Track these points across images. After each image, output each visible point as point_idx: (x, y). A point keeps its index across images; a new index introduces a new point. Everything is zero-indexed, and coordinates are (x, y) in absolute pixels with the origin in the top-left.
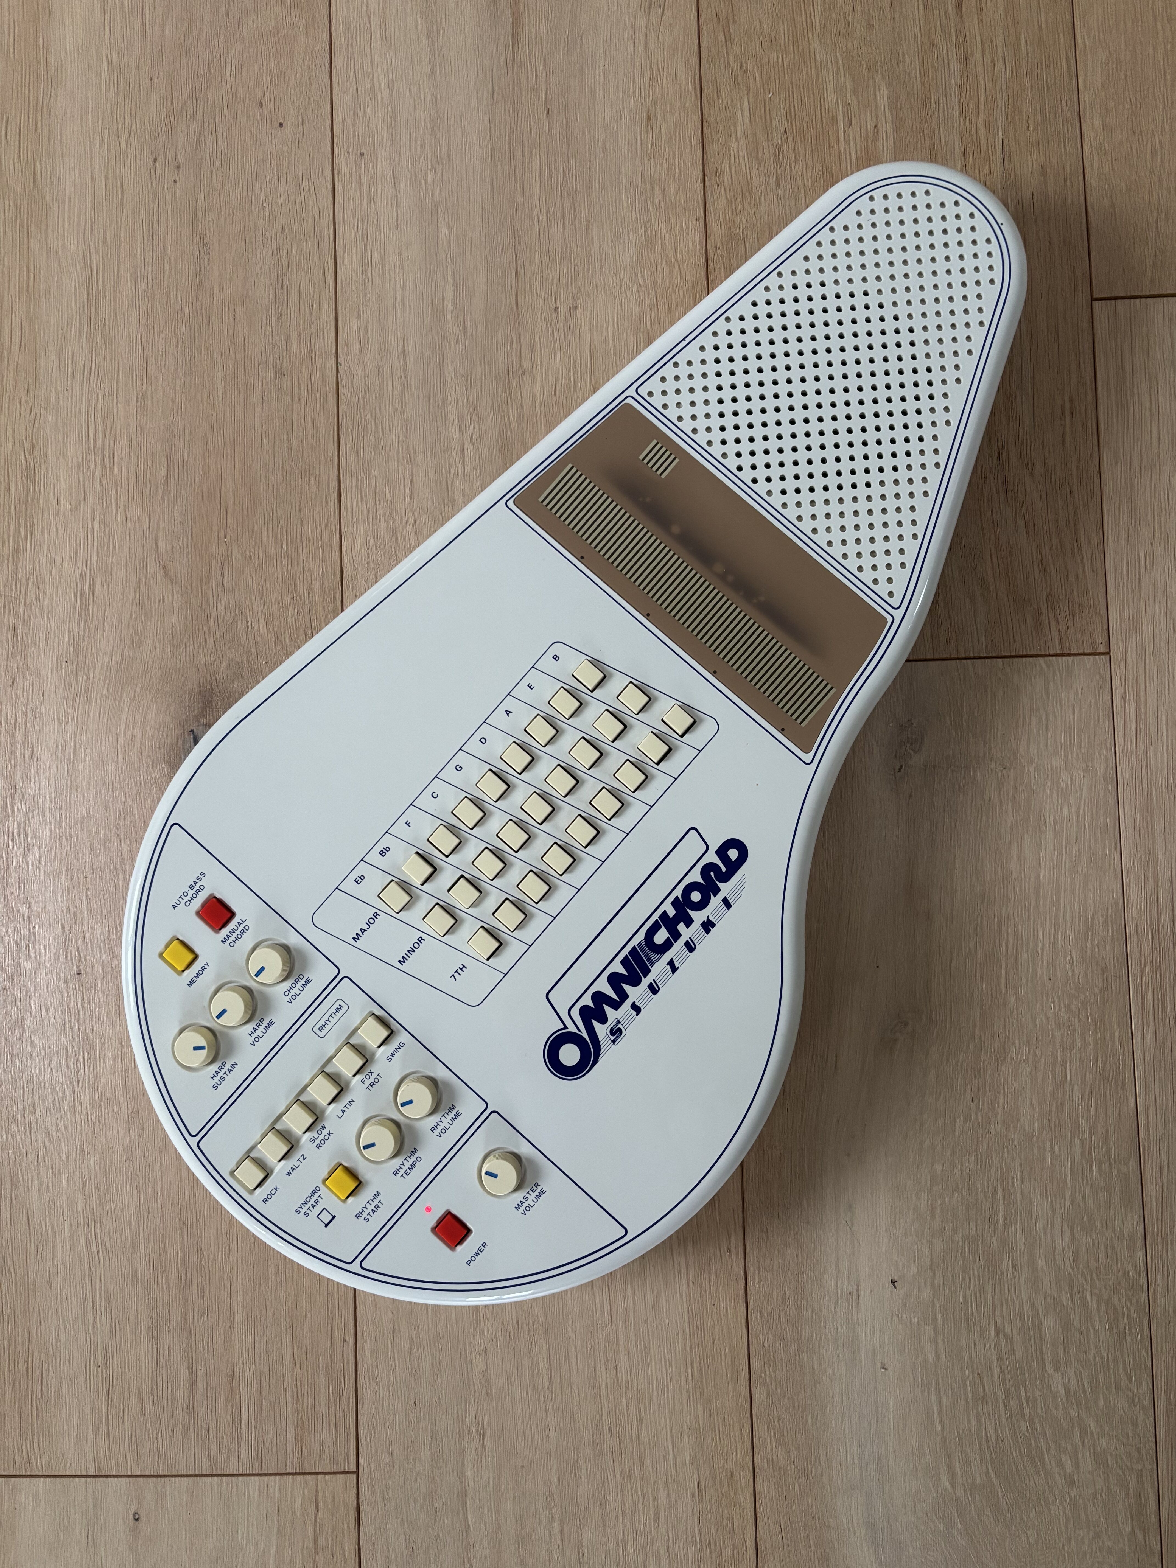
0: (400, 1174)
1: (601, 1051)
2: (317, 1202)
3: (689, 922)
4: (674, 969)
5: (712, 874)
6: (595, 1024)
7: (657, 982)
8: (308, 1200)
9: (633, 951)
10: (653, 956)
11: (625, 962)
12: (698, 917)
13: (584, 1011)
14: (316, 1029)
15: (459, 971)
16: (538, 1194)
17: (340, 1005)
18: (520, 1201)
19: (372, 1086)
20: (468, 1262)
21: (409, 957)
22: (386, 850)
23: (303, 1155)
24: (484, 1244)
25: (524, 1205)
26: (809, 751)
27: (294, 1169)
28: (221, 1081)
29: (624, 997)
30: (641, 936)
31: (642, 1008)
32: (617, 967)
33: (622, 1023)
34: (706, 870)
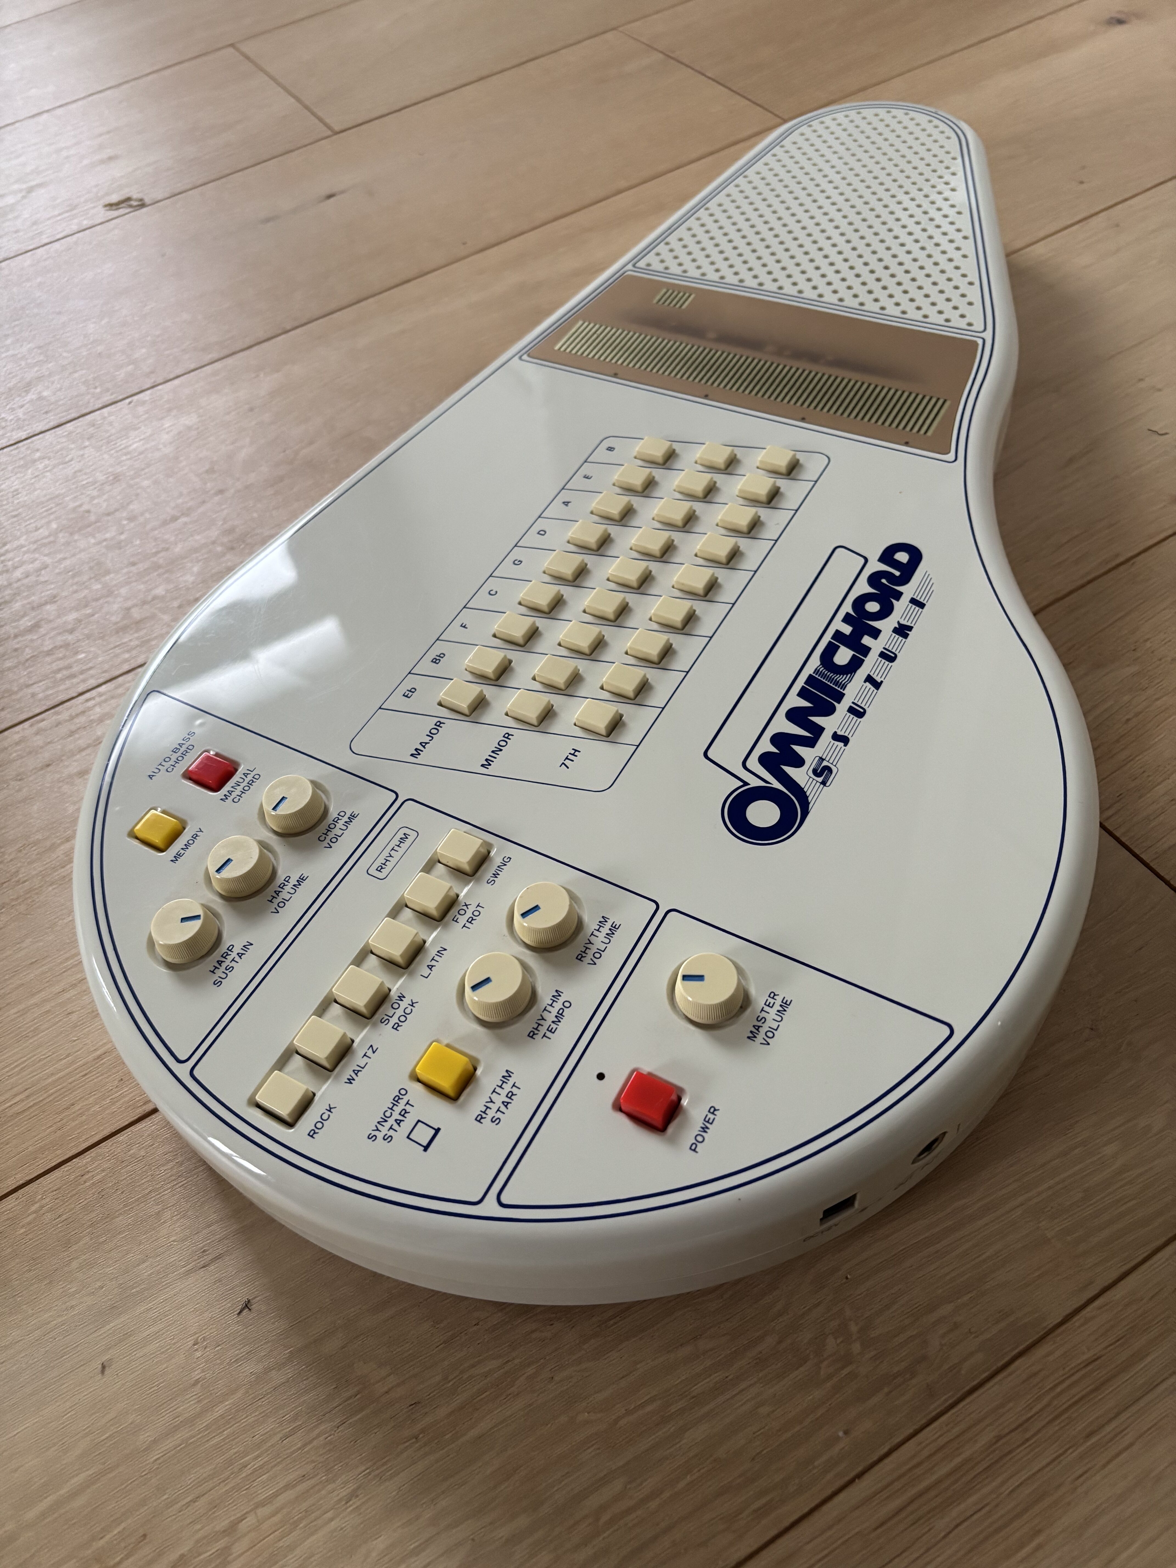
0: (541, 1034)
1: (810, 799)
2: (404, 1113)
3: (875, 633)
4: (877, 685)
5: (884, 581)
6: (789, 770)
7: (859, 703)
8: (388, 1114)
9: (811, 680)
10: (842, 678)
11: (802, 694)
12: (886, 626)
13: (765, 760)
14: (372, 871)
15: (571, 757)
16: (781, 1009)
17: (405, 834)
18: (754, 1026)
19: (470, 922)
20: (693, 1147)
21: (495, 758)
22: (439, 656)
23: (371, 1046)
24: (712, 1110)
25: (763, 1031)
26: (948, 452)
27: (358, 1071)
28: (227, 972)
29: (818, 731)
30: (815, 662)
31: (849, 737)
32: (795, 701)
33: (827, 759)
34: (874, 579)
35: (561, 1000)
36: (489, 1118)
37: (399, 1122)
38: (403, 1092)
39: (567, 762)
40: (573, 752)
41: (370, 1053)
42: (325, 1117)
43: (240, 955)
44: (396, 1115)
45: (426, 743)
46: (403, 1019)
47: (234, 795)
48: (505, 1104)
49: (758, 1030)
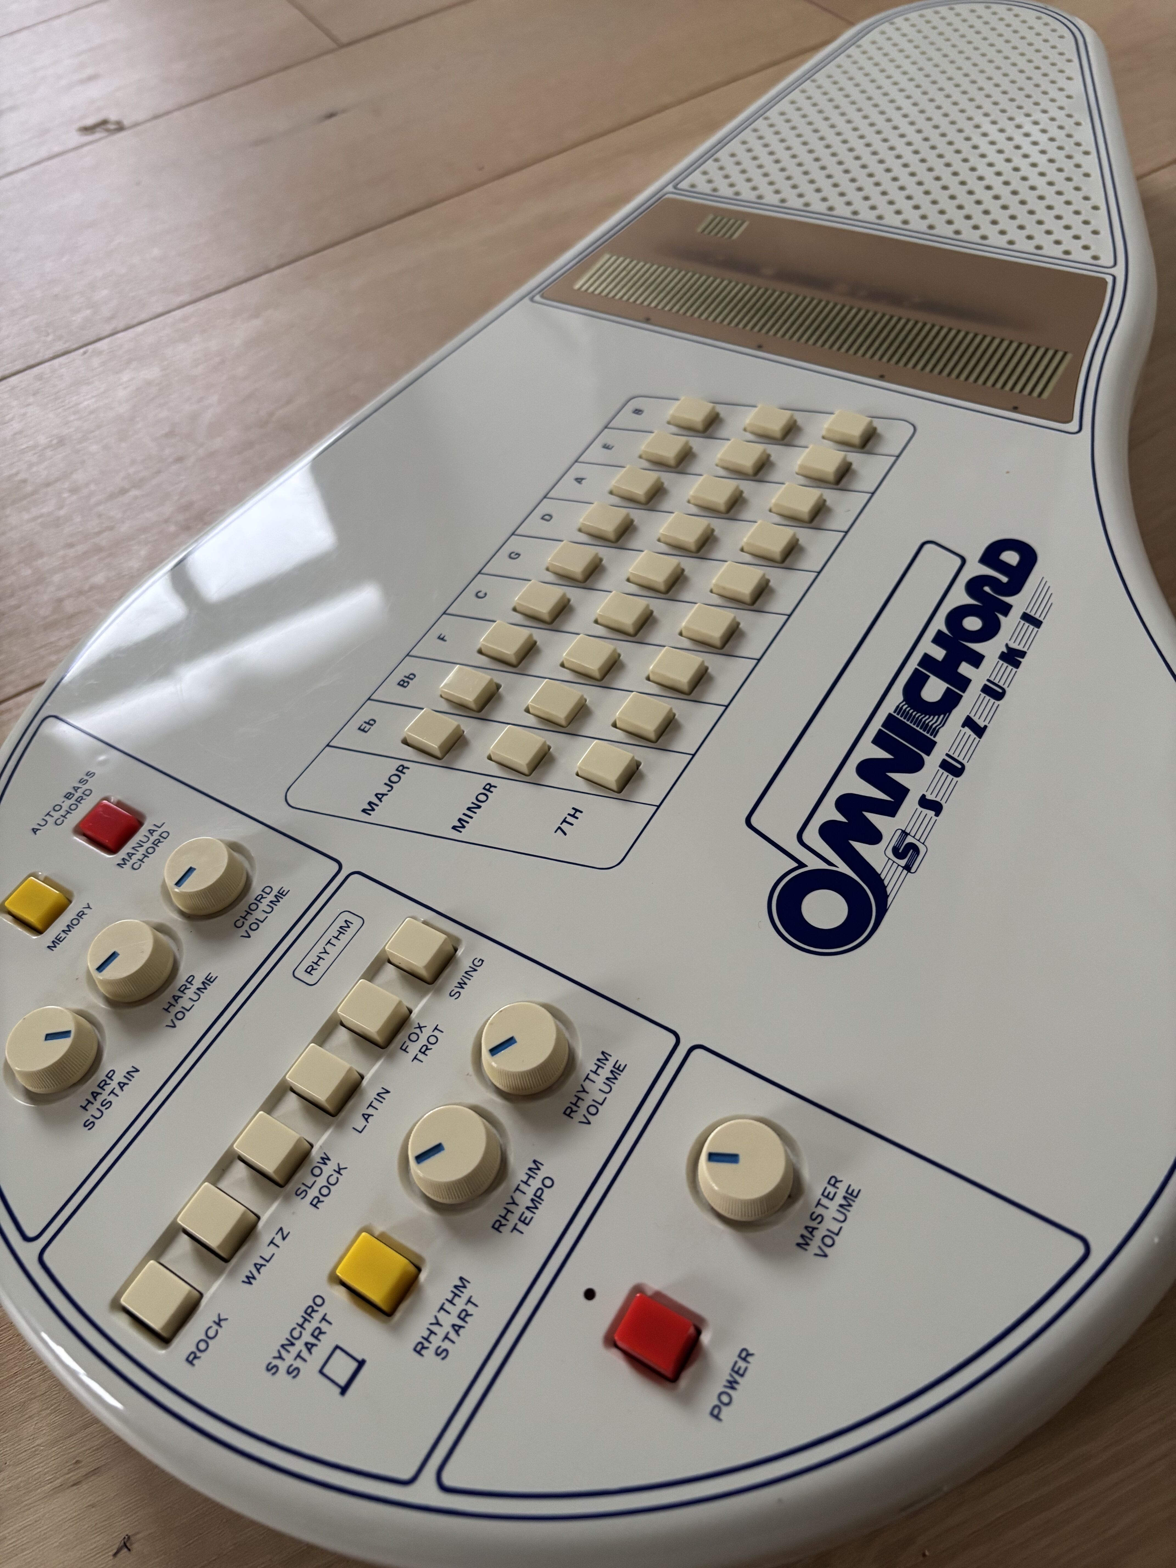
0: (510, 1226)
1: (889, 890)
2: (318, 1333)
3: (976, 660)
4: (979, 731)
5: (987, 589)
6: (860, 847)
7: (955, 756)
8: (296, 1334)
9: (890, 721)
10: (932, 721)
11: (880, 740)
12: (991, 649)
13: (828, 831)
14: (300, 973)
15: (569, 819)
16: (844, 1202)
17: (346, 921)
18: (806, 1228)
19: (424, 1053)
20: (716, 1412)
21: (471, 818)
22: (408, 677)
23: (281, 1229)
24: (744, 1354)
25: (819, 1234)
26: (1069, 420)
27: (262, 1265)
28: (103, 1109)
29: (901, 793)
30: (896, 697)
31: (943, 802)
32: (869, 750)
33: (913, 834)
34: (974, 586)
35: (541, 1175)
36: (432, 1347)
37: (309, 1347)
38: (319, 1301)
39: (565, 826)
40: (572, 812)
41: (278, 1239)
42: (211, 1333)
43: (122, 1085)
44: (307, 1337)
45: (383, 795)
46: (325, 1191)
47: (135, 858)
48: (457, 1329)
49: (811, 1233)
